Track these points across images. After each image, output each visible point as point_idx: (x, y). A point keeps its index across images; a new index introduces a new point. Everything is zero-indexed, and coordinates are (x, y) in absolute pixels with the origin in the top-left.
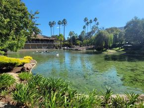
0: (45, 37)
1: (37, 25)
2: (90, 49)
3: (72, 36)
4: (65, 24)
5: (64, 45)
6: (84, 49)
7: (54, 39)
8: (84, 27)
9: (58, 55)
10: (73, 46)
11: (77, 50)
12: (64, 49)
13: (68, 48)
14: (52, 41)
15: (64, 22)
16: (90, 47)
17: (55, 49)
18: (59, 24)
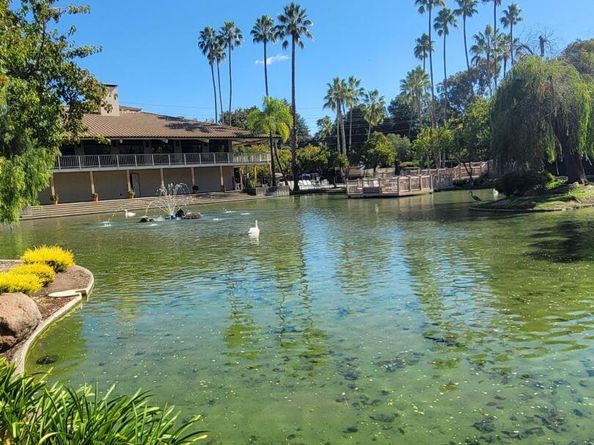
0: (176, 123)
1: (80, 53)
2: (460, 185)
3: (346, 110)
4: (295, 36)
5: (299, 170)
6: (419, 188)
7: (230, 132)
8: (423, 47)
9: (255, 232)
10: (353, 172)
11: (373, 195)
12: (297, 192)
13: (325, 185)
14: (220, 146)
15: (290, 27)
16: (459, 173)
17: (239, 197)
18: (260, 38)
